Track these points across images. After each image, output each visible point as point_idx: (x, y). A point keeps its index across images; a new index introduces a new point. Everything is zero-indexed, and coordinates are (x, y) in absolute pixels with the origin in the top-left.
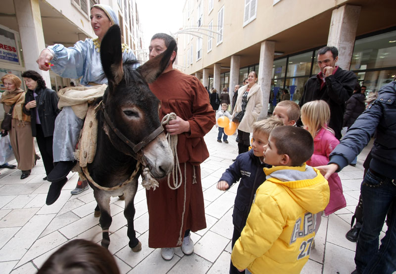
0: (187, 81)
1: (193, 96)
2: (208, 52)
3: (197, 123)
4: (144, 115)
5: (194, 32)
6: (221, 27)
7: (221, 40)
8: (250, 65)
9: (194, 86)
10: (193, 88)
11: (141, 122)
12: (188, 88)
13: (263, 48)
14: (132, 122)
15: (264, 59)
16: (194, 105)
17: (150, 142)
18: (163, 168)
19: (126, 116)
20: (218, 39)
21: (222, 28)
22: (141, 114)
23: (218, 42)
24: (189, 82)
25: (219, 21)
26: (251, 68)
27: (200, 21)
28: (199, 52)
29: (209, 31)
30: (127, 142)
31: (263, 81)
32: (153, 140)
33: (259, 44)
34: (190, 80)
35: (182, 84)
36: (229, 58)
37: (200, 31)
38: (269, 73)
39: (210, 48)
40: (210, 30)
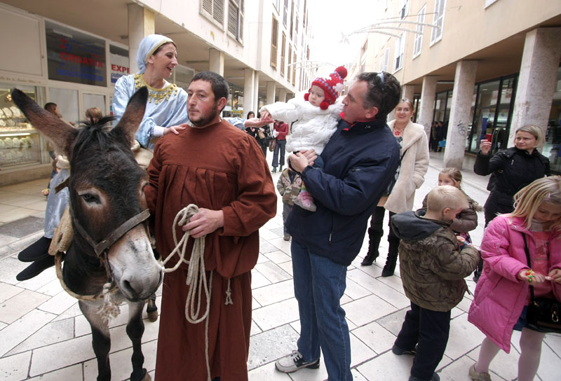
0: (233, 142)
1: (237, 167)
2: (414, 57)
3: (237, 216)
4: (109, 201)
5: (383, 28)
6: (441, 13)
7: (438, 35)
8: (503, 75)
9: (241, 151)
10: (240, 154)
11: (104, 210)
12: (232, 154)
13: (530, 44)
14: (92, 211)
15: (533, 65)
16: (240, 181)
17: (116, 242)
18: (132, 285)
19: (85, 202)
20: (434, 34)
21: (443, 16)
22: (103, 199)
23: (433, 39)
24: (236, 145)
25: (437, 5)
26: (506, 82)
27: (404, 10)
28: (398, 59)
29: (419, 24)
30: (88, 239)
31: (528, 109)
32: (121, 239)
33: (522, 36)
34: (239, 141)
35: (224, 146)
36: (454, 65)
37: (403, 26)
38: (545, 90)
39: (418, 50)
40: (420, 22)
